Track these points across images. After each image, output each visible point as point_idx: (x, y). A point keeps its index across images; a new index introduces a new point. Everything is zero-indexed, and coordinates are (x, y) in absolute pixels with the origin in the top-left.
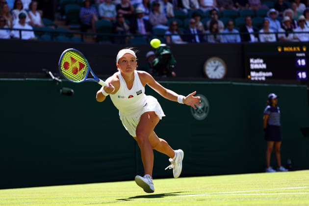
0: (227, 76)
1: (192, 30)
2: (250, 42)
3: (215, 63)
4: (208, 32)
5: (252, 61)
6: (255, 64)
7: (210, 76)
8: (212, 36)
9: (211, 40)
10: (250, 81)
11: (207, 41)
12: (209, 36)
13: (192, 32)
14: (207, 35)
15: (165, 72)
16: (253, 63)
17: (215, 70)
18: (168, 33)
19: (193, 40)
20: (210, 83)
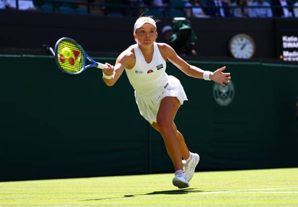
0: (256, 55)
1: (216, 2)
2: (283, 17)
3: (242, 40)
4: (234, 4)
5: (284, 38)
6: (288, 42)
7: (236, 56)
8: (239, 10)
9: (238, 13)
10: (282, 61)
11: (233, 15)
12: (235, 10)
13: (217, 5)
14: (233, 8)
15: (184, 50)
16: (285, 41)
17: (242, 48)
18: (188, 5)
19: (217, 14)
20: (236, 63)
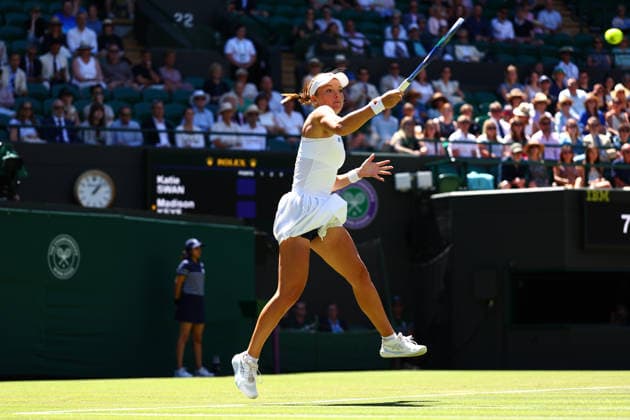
0: (115, 204)
1: (56, 119)
2: (158, 145)
3: (94, 179)
4: (86, 124)
5: (160, 179)
6: (165, 185)
7: (84, 203)
8: (93, 133)
9: (90, 138)
10: (155, 214)
11: (82, 141)
12: (86, 132)
13: (57, 124)
14: (84, 129)
15: (5, 192)
16: (161, 184)
17: (94, 192)
18: (14, 122)
19: (58, 138)
20: (84, 214)
